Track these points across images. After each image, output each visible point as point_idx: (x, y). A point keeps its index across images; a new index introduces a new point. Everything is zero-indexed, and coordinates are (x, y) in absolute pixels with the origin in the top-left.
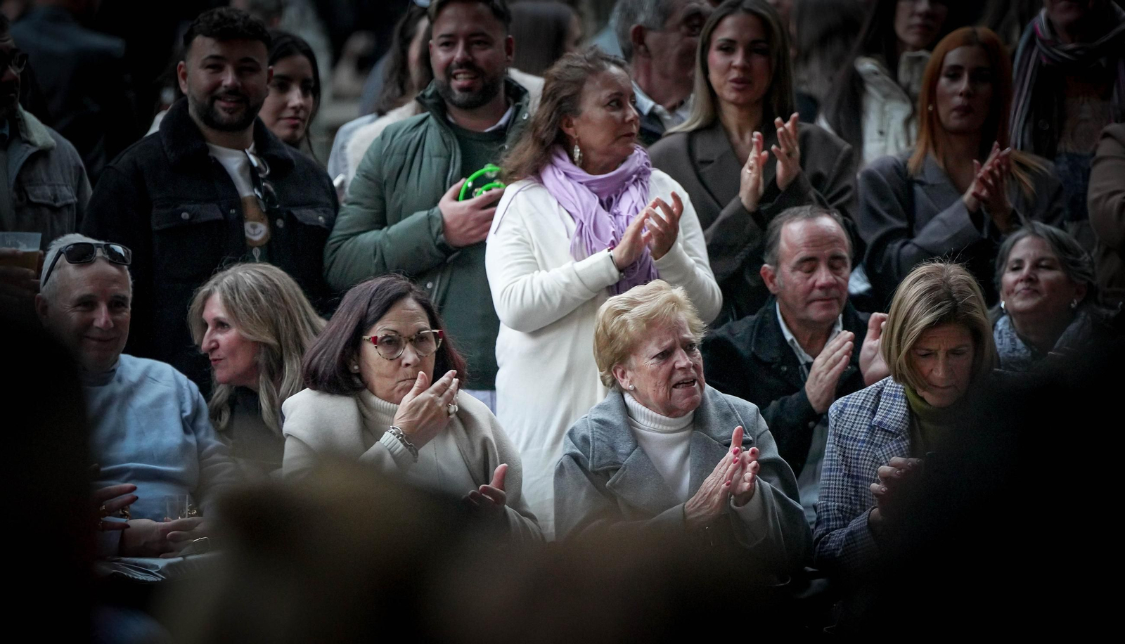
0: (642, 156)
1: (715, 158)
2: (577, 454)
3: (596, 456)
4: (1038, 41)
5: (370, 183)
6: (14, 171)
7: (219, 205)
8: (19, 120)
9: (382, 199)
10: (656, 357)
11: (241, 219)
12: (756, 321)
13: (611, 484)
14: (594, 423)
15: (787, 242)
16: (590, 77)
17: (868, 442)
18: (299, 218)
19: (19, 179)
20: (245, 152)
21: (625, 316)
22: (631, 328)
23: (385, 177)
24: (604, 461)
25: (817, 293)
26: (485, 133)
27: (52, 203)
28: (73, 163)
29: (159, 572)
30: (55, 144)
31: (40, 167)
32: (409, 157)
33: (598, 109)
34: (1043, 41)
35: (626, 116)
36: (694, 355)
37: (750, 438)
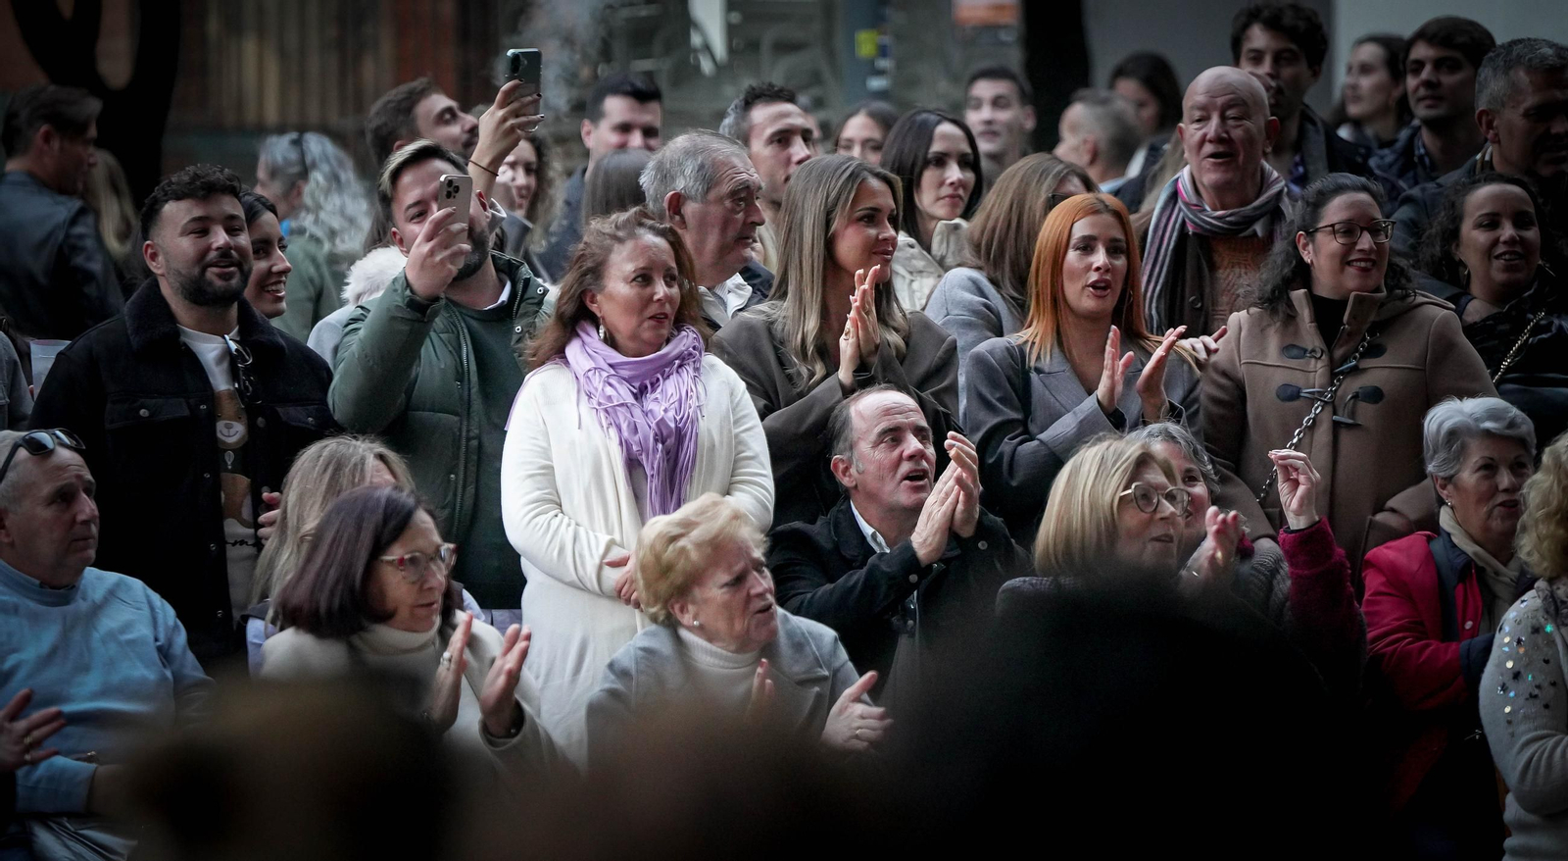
4: (1179, 200)
7: (187, 399)
10: (726, 585)
11: (212, 417)
14: (638, 652)
15: (861, 415)
16: (617, 246)
18: (284, 418)
20: (224, 338)
21: (682, 543)
22: (694, 555)
26: (483, 311)
33: (623, 284)
34: (1187, 204)
35: (655, 293)
36: (764, 578)
37: (826, 673)
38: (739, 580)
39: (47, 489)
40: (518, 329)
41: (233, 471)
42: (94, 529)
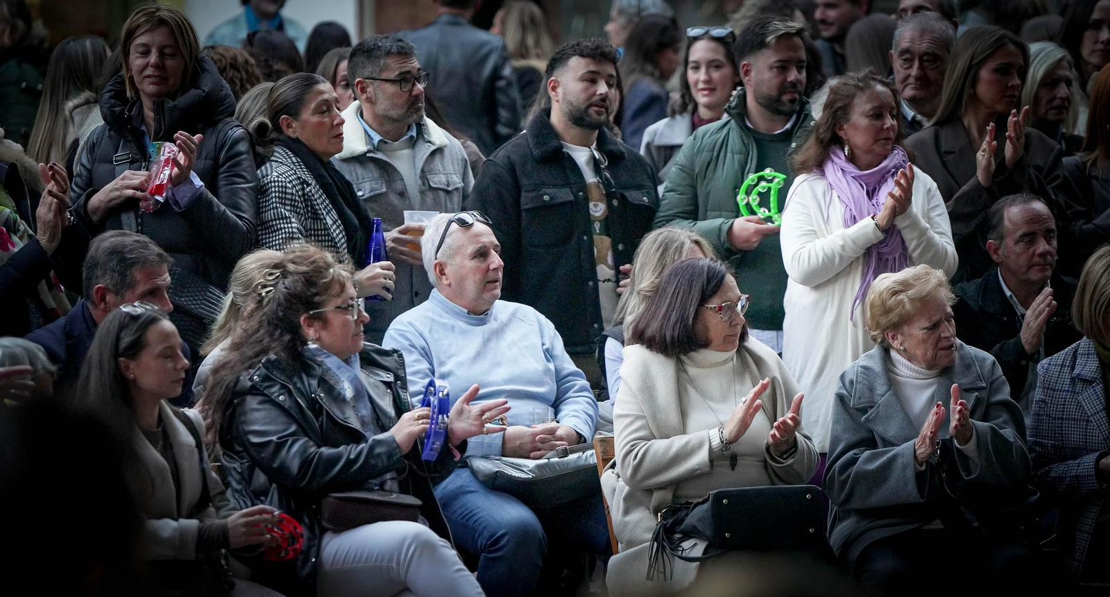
0: (900, 155)
1: (957, 149)
2: (842, 393)
3: (857, 396)
5: (684, 175)
6: (420, 164)
7: (571, 188)
8: (423, 125)
9: (695, 188)
10: (926, 328)
11: (587, 200)
12: (981, 283)
13: (866, 419)
14: (860, 369)
15: (1010, 220)
16: (859, 93)
17: (1072, 392)
18: (629, 198)
19: (423, 171)
20: (590, 148)
21: (902, 297)
23: (697, 170)
24: (862, 400)
25: (1036, 259)
26: (776, 135)
27: (445, 187)
28: (460, 157)
29: (530, 471)
30: (448, 143)
31: (437, 159)
32: (715, 154)
33: (863, 118)
35: (884, 124)
36: (951, 325)
37: (984, 385)
38: (935, 326)
39: (471, 249)
40: (794, 145)
41: (600, 234)
42: (500, 275)
